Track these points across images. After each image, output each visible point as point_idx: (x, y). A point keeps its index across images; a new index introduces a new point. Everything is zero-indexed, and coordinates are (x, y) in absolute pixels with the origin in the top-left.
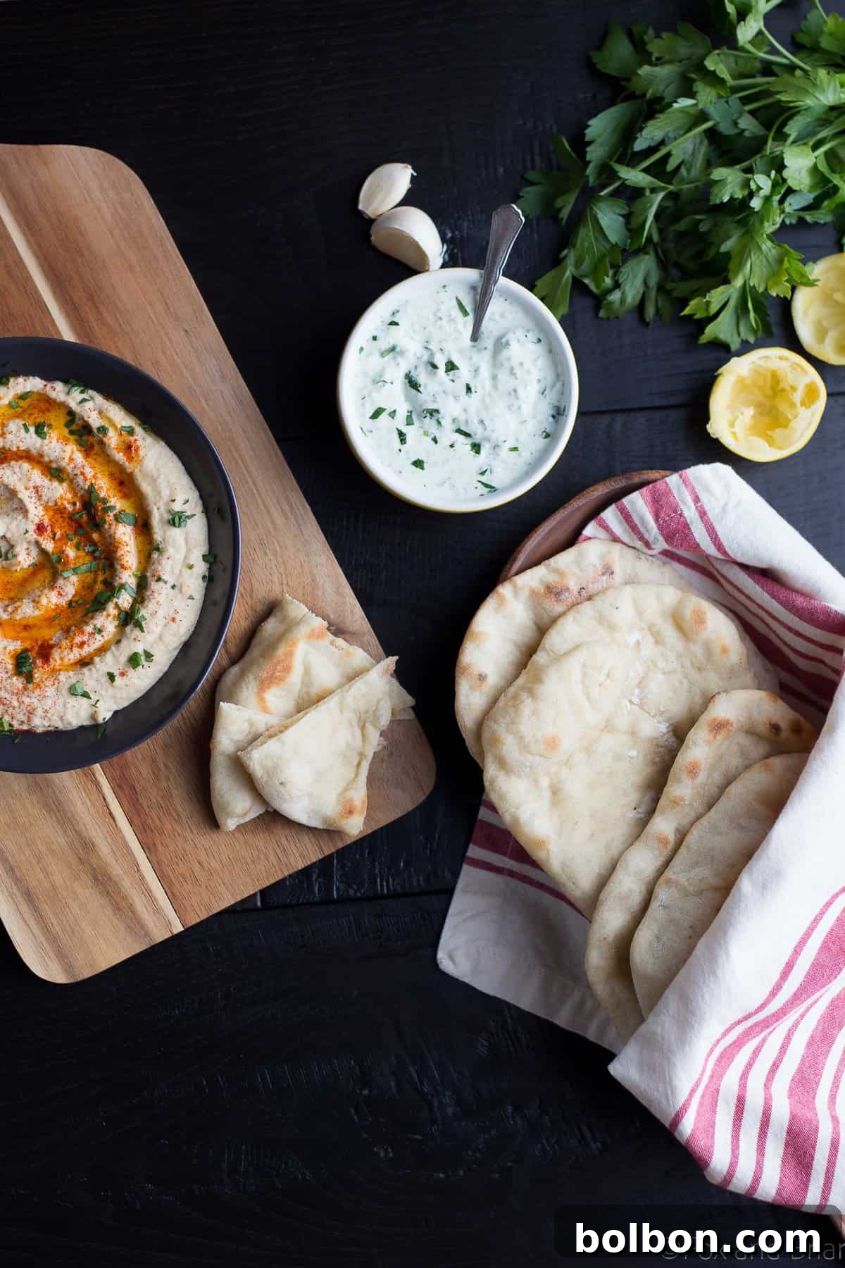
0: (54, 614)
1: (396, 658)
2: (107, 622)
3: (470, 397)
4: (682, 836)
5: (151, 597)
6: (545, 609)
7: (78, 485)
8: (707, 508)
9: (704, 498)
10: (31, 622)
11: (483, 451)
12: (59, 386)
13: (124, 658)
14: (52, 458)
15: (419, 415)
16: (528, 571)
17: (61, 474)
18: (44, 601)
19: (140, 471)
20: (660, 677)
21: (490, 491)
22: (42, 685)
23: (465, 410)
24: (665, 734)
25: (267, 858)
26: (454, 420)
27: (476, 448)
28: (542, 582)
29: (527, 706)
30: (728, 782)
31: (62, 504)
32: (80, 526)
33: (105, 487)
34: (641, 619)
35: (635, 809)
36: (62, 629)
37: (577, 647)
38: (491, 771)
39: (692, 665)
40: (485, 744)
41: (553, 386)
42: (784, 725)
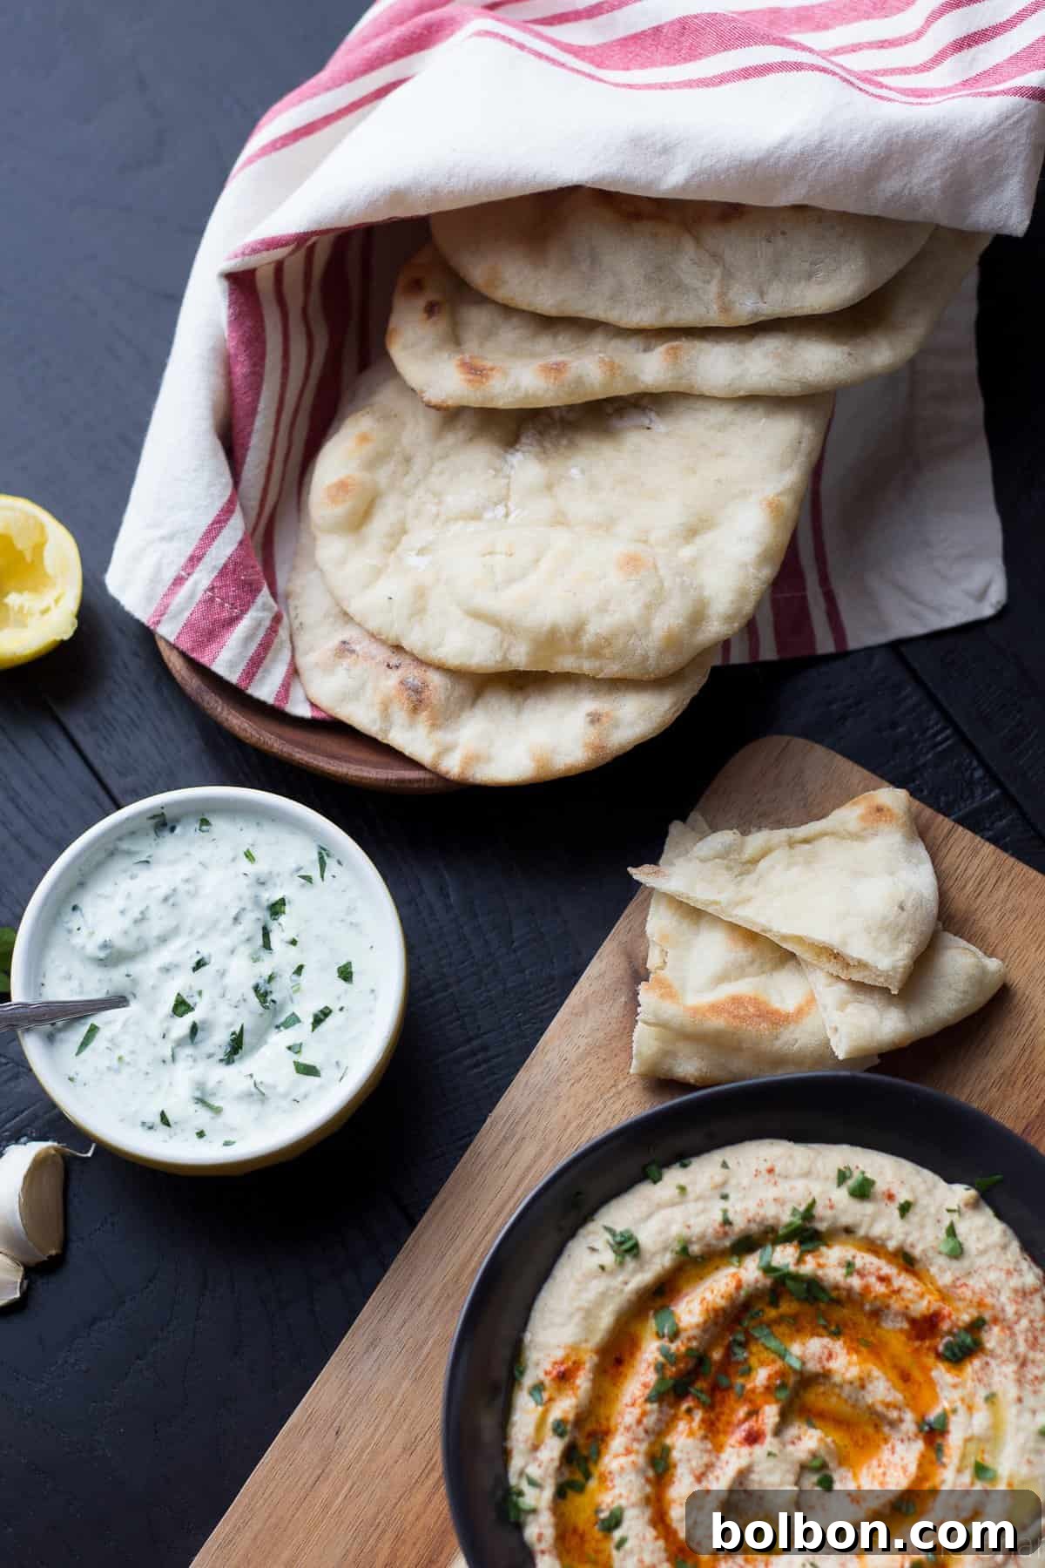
0: (863, 1349)
1: (631, 870)
2: (830, 1264)
3: (210, 956)
5: (758, 1219)
6: (448, 698)
7: (659, 1420)
8: (183, 560)
9: (169, 575)
10: (894, 1375)
11: (276, 897)
12: (531, 1532)
13: (868, 1208)
14: (643, 1481)
15: (275, 1014)
16: (407, 753)
17: (659, 1456)
18: (853, 1373)
19: (586, 1341)
20: (449, 499)
21: (328, 855)
22: (976, 1299)
23: (233, 952)
24: (523, 452)
25: (1006, 900)
26: (256, 960)
27: (276, 909)
28: (412, 725)
29: (597, 627)
31: (700, 1428)
32: (715, 1389)
33: (641, 1378)
34: (387, 565)
35: (649, 428)
36: (878, 1325)
37: (478, 615)
38: (715, 629)
39: (406, 473)
41: (129, 853)
42: (421, 303)
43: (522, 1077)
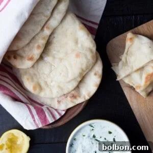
1: (117, 80)
4: (42, 29)
8: (32, 118)
9: (32, 121)
11: (92, 135)
20: (46, 73)
21: (91, 125)
27: (94, 136)
28: (77, 100)
29: (84, 67)
30: (28, 44)
34: (51, 88)
35: (55, 37)
37: (69, 82)
38: (94, 49)
39: (37, 76)
40: (95, 57)
42: (13, 58)
43: (135, 113)
